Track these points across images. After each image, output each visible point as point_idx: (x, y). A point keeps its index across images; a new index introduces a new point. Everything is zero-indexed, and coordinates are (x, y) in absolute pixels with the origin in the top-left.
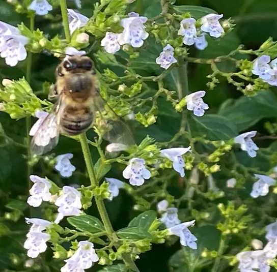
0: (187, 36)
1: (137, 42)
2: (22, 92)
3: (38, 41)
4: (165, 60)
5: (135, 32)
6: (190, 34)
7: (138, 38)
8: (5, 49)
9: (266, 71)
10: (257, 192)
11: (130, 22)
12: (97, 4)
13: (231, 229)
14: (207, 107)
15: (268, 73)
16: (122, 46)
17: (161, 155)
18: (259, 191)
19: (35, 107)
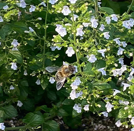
0: (108, 22)
1: (95, 26)
2: (59, 39)
3: (68, 28)
4: (102, 29)
5: (95, 23)
6: (109, 21)
7: (96, 25)
8: (60, 32)
9: (126, 25)
10: (119, 53)
11: (93, 21)
12: (81, 14)
13: (110, 63)
14: (110, 36)
15: (127, 25)
16: (89, 25)
17: (98, 52)
18: (120, 53)
19: (65, 45)
